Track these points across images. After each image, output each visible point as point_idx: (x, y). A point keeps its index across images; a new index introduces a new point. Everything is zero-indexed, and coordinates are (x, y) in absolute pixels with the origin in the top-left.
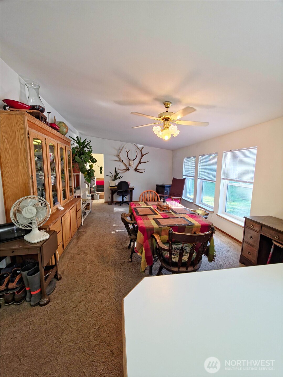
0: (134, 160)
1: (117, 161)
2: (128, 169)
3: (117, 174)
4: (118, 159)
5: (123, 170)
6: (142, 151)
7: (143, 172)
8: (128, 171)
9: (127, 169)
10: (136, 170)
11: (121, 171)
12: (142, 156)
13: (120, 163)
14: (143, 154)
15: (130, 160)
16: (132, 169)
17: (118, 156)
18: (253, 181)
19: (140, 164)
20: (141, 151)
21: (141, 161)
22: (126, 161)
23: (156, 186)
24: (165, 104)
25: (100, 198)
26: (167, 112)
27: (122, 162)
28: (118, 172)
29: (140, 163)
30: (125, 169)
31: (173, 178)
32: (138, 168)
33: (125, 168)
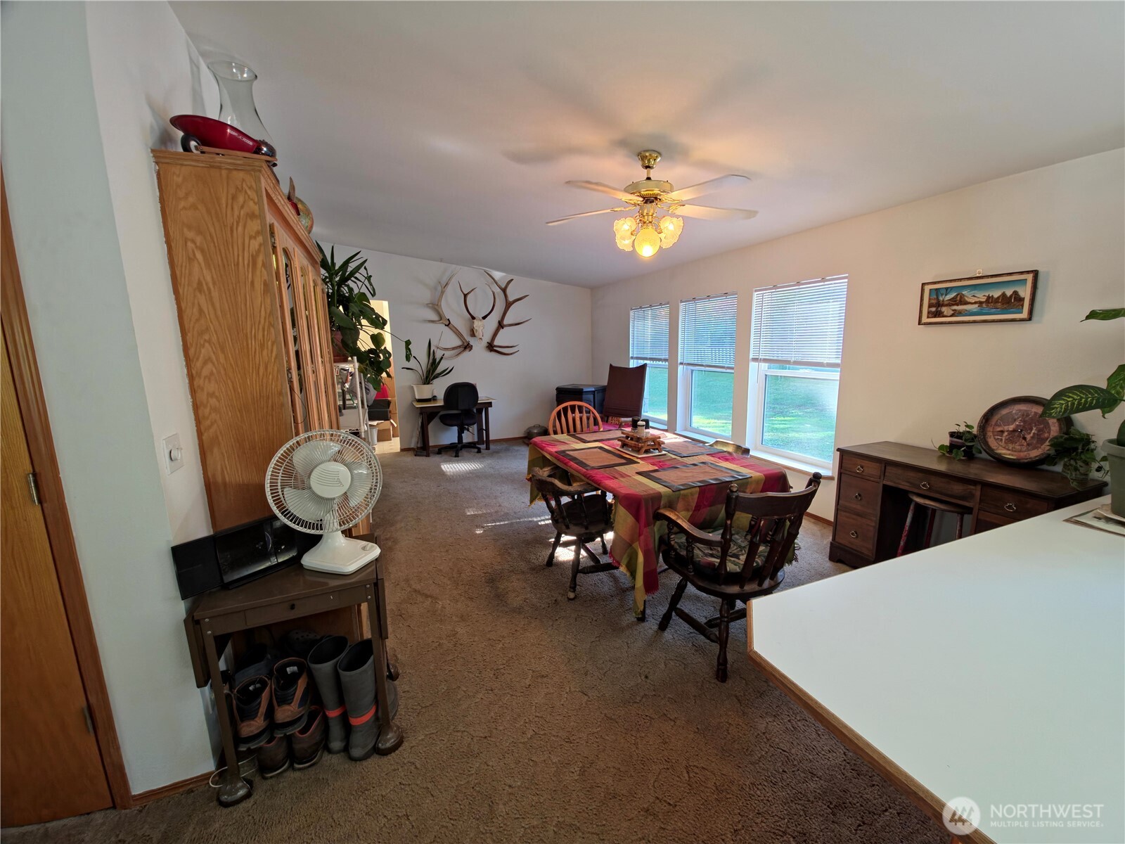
0: (484, 318)
1: (433, 322)
2: (467, 347)
3: (434, 364)
4: (434, 317)
5: (453, 349)
6: (508, 291)
7: (511, 354)
8: (467, 354)
9: (466, 344)
10: (491, 347)
11: (447, 354)
12: (509, 305)
13: (442, 327)
14: (511, 299)
15: (473, 318)
16: (479, 346)
17: (435, 306)
18: (838, 361)
19: (502, 331)
20: (504, 290)
21: (506, 322)
22: (460, 323)
23: (555, 392)
24: (643, 158)
25: (378, 441)
26: (649, 179)
27: (448, 325)
28: (438, 357)
29: (501, 325)
30: (460, 347)
31: (611, 365)
32: (496, 343)
33: (458, 342)
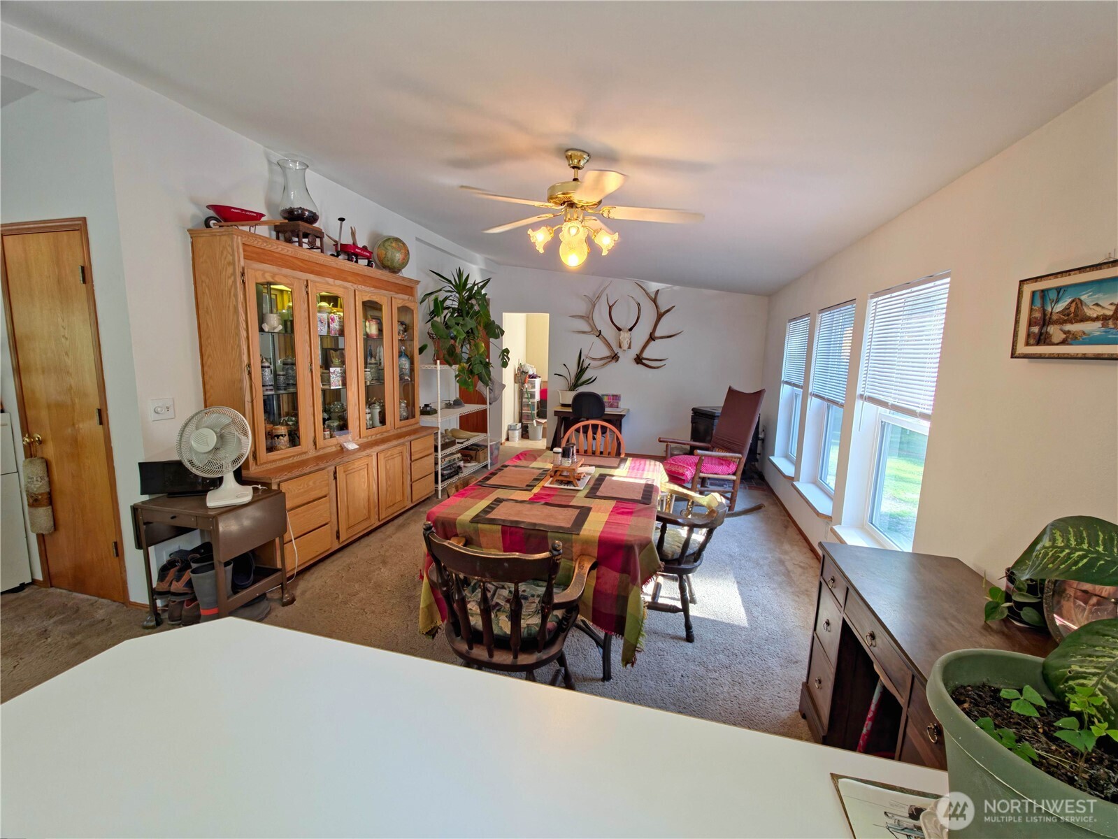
0: (630, 330)
1: (584, 332)
2: (615, 357)
3: (582, 370)
4: (586, 328)
5: (601, 359)
6: (659, 301)
7: (658, 368)
8: (613, 365)
9: (613, 355)
10: (639, 360)
11: (594, 363)
12: (660, 316)
13: (594, 338)
14: (663, 310)
15: (619, 330)
16: (627, 358)
17: (588, 318)
19: (652, 343)
20: (654, 301)
21: (657, 334)
22: (609, 332)
23: (691, 413)
24: (569, 158)
26: (575, 180)
27: (599, 334)
28: (585, 365)
29: (652, 338)
30: (607, 357)
31: (730, 388)
32: (645, 355)
33: (606, 353)
